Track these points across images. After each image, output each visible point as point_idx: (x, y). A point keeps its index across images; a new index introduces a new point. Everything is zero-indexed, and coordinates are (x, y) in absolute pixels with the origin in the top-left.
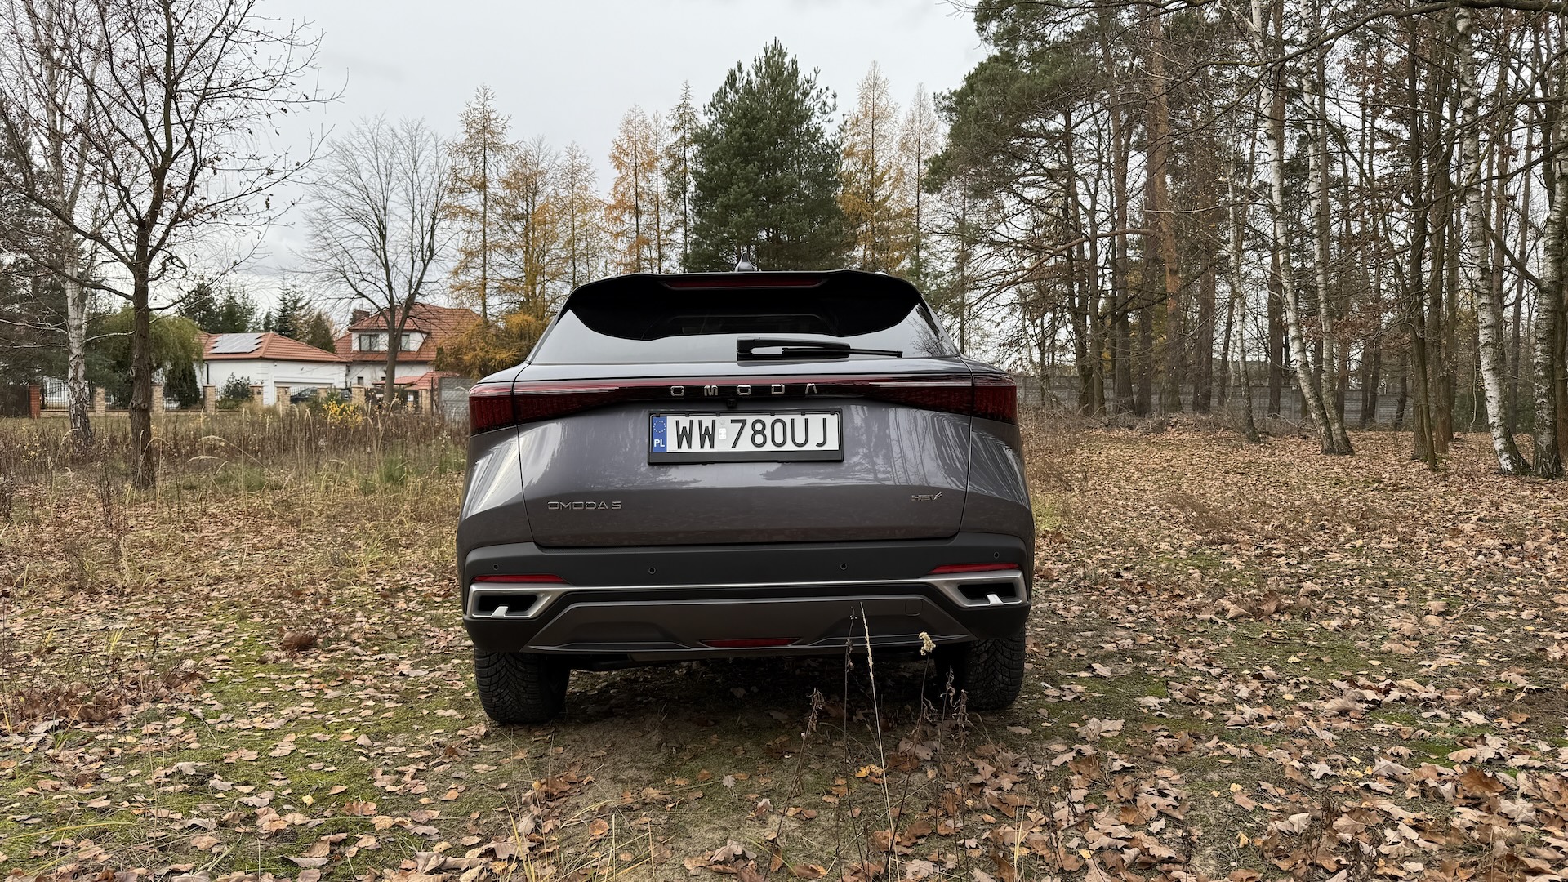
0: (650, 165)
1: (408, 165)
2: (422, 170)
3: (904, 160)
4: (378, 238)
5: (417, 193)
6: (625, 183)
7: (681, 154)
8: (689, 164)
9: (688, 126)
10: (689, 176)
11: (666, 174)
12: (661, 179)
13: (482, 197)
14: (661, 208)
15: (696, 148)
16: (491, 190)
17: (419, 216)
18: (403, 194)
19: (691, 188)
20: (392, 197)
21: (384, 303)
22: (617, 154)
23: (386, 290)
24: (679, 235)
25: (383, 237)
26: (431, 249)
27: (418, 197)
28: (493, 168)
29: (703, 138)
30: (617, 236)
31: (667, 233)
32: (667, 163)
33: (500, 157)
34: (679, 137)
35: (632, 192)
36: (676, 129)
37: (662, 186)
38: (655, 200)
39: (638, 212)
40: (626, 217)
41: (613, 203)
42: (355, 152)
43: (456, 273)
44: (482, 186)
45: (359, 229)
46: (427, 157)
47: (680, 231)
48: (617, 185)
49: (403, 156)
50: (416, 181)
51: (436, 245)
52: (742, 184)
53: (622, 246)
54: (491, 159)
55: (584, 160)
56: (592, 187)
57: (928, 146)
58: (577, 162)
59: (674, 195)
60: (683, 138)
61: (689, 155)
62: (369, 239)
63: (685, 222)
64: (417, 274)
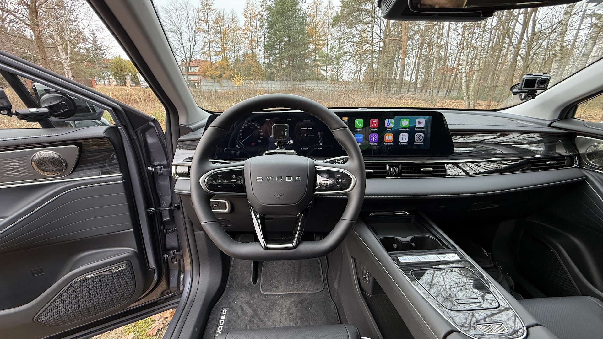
0: (254, 17)
1: (186, 15)
2: (190, 17)
3: (325, 18)
4: (180, 38)
5: (189, 24)
6: (247, 22)
7: (263, 14)
8: (265, 17)
9: (265, 5)
10: (265, 21)
11: (259, 20)
12: (258, 21)
13: (207, 26)
14: (258, 31)
15: (267, 12)
16: (210, 24)
17: (191, 31)
18: (186, 25)
19: (266, 24)
20: (182, 25)
21: (184, 57)
22: (245, 13)
23: (184, 54)
24: (263, 39)
26: (195, 42)
27: (190, 26)
28: (210, 17)
29: (269, 9)
30: (246, 38)
31: (259, 38)
32: (259, 17)
33: (212, 13)
34: (262, 8)
35: (250, 25)
36: (262, 6)
37: (258, 24)
38: (256, 28)
39: (251, 32)
40: (248, 33)
41: (244, 28)
42: (170, 11)
43: (202, 49)
44: (207, 22)
45: (174, 35)
46: (191, 12)
47: (263, 37)
48: (245, 23)
49: (184, 12)
50: (189, 21)
51: (196, 40)
52: (280, 23)
53: (247, 42)
54: (209, 14)
55: (236, 15)
56: (238, 23)
57: (331, 14)
58: (234, 16)
59: (261, 27)
60: (264, 8)
61: (265, 14)
62: (178, 38)
63: (264, 35)
64: (192, 49)
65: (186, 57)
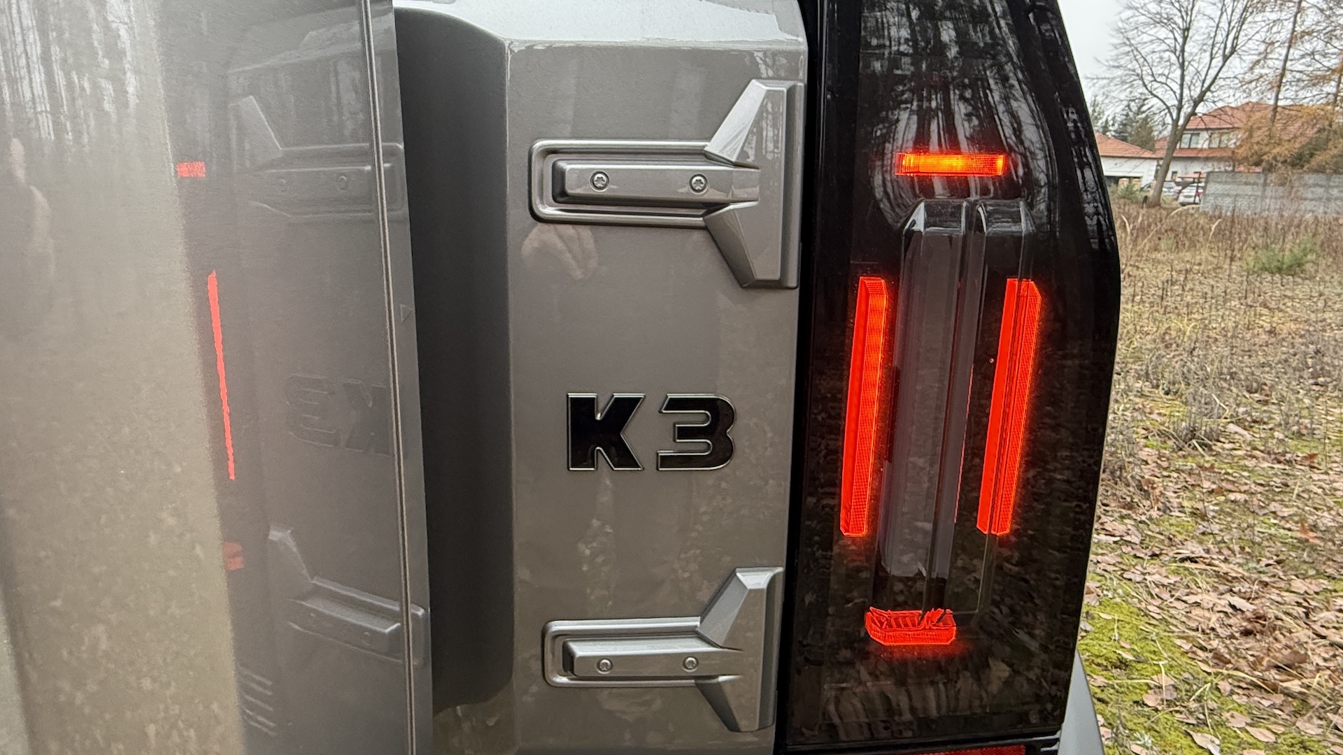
4: (1180, 40)
17: (1229, 11)
21: (1173, 102)
23: (1176, 88)
25: (1185, 38)
26: (1234, 45)
43: (1252, 69)
45: (1163, 33)
51: (1240, 40)
62: (1171, 42)
64: (1212, 73)
65: (1180, 101)
